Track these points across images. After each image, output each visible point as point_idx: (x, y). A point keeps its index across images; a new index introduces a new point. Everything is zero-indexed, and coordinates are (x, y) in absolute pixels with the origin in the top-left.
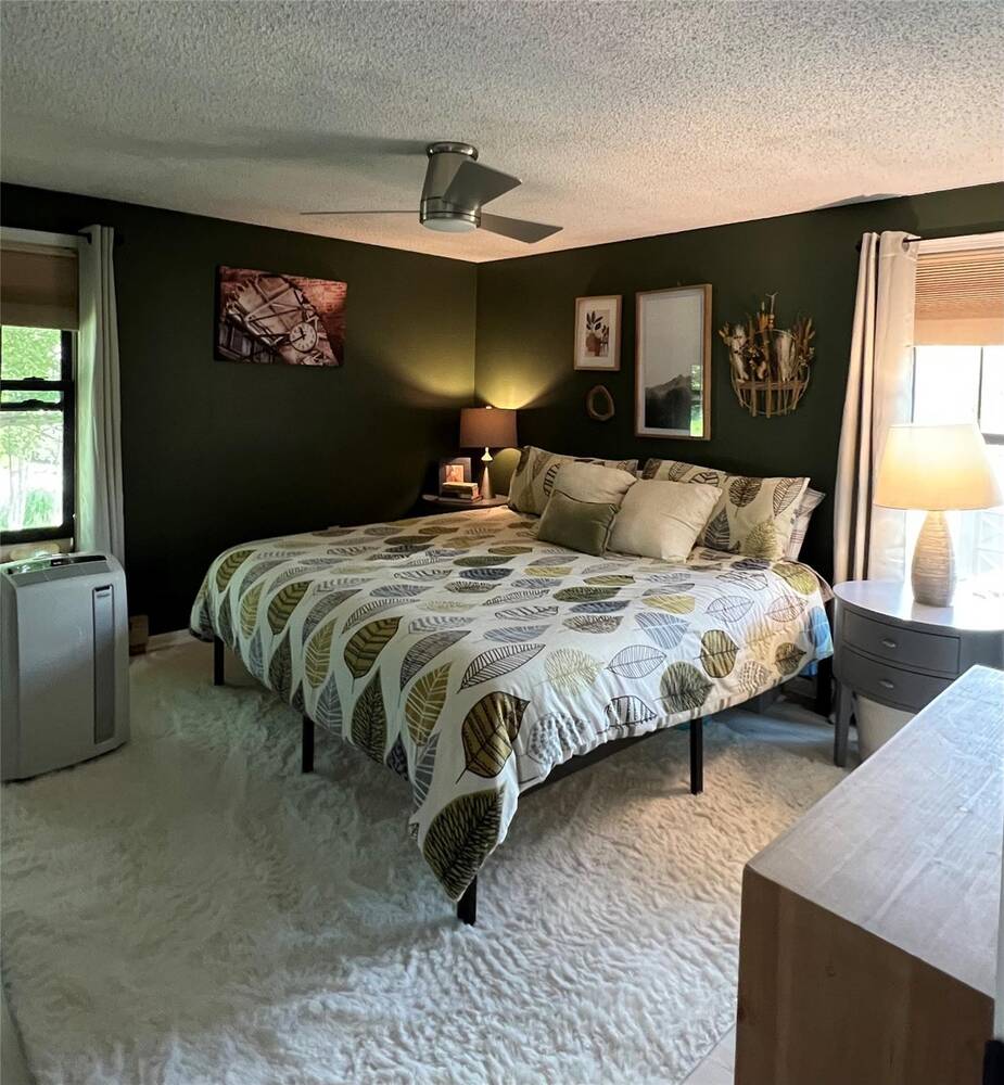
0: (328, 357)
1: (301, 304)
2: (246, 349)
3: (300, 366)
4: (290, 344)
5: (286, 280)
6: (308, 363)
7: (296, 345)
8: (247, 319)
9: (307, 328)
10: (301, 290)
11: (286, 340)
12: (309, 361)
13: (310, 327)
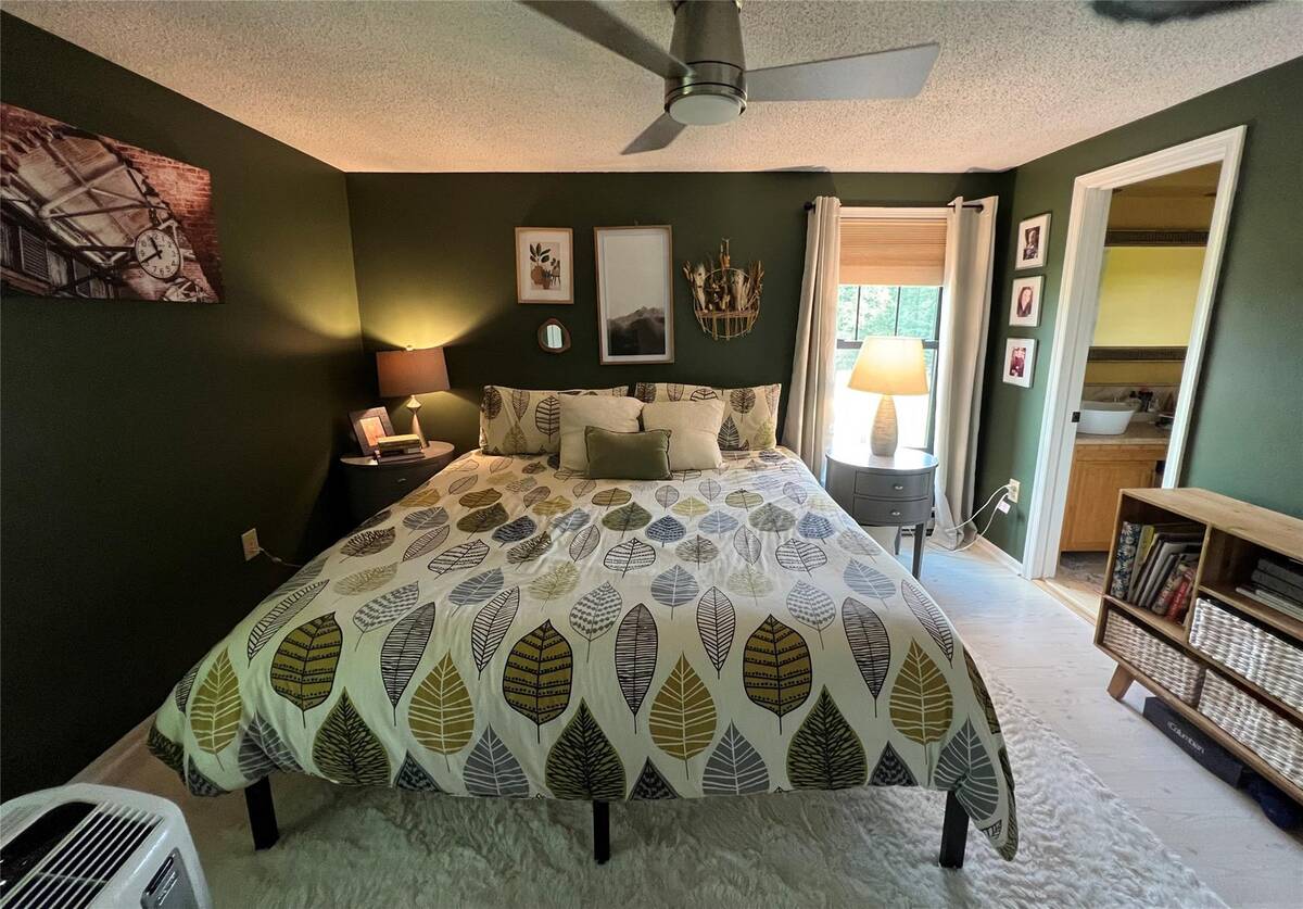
0: (202, 290)
1: (144, 195)
2: (57, 272)
3: (161, 304)
4: (139, 266)
5: (110, 149)
6: (174, 299)
7: (150, 269)
8: (46, 212)
9: (163, 240)
10: (139, 171)
11: (130, 259)
12: (175, 295)
13: (167, 238)
